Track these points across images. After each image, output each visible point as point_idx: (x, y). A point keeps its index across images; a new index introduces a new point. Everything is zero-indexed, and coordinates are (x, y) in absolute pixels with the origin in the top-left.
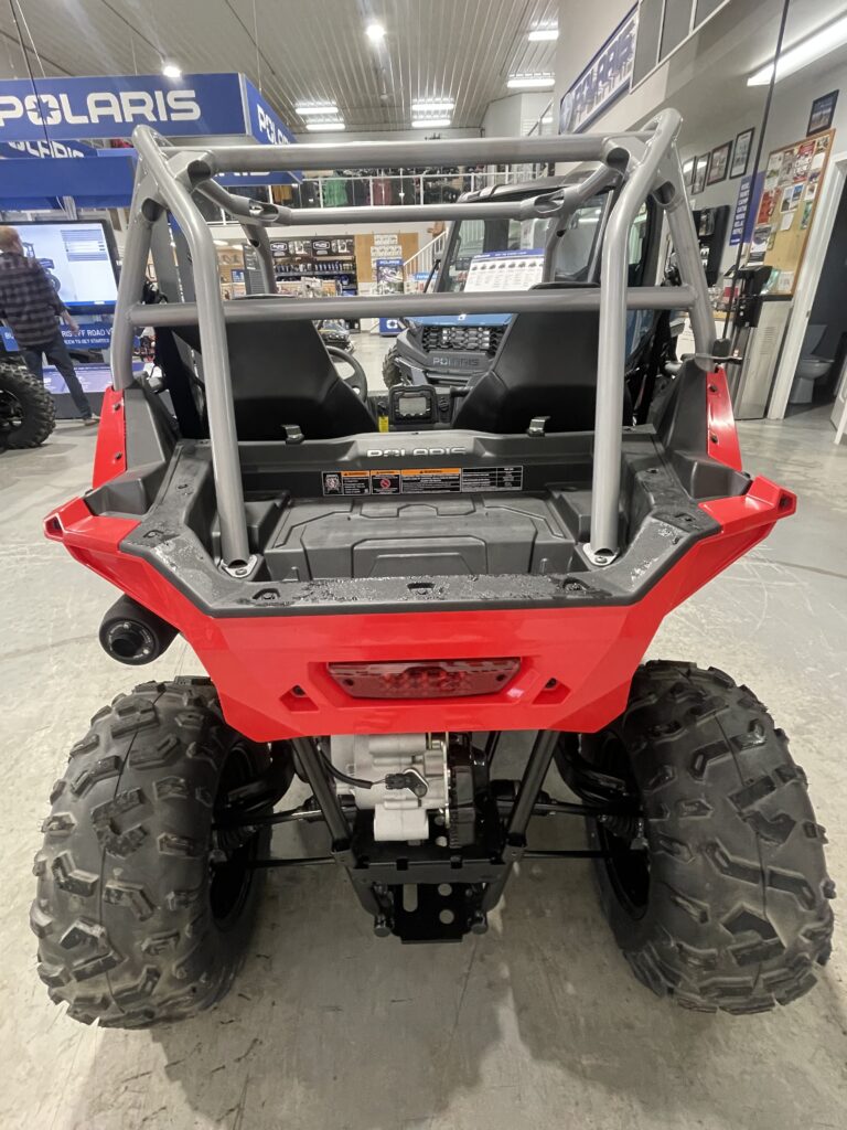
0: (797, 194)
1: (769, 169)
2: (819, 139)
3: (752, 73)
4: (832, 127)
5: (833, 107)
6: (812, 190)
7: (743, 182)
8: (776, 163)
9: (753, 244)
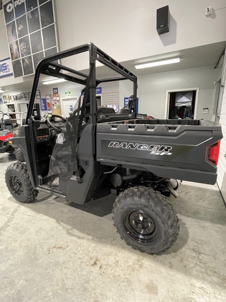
0: (55, 103)
1: (47, 98)
2: (57, 95)
3: (44, 82)
4: (59, 93)
5: (58, 90)
6: (59, 103)
7: (41, 99)
8: (48, 97)
9: (48, 111)
